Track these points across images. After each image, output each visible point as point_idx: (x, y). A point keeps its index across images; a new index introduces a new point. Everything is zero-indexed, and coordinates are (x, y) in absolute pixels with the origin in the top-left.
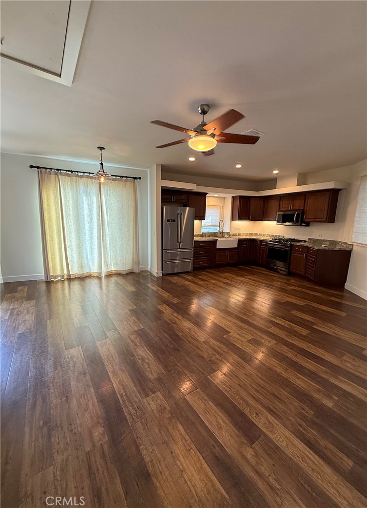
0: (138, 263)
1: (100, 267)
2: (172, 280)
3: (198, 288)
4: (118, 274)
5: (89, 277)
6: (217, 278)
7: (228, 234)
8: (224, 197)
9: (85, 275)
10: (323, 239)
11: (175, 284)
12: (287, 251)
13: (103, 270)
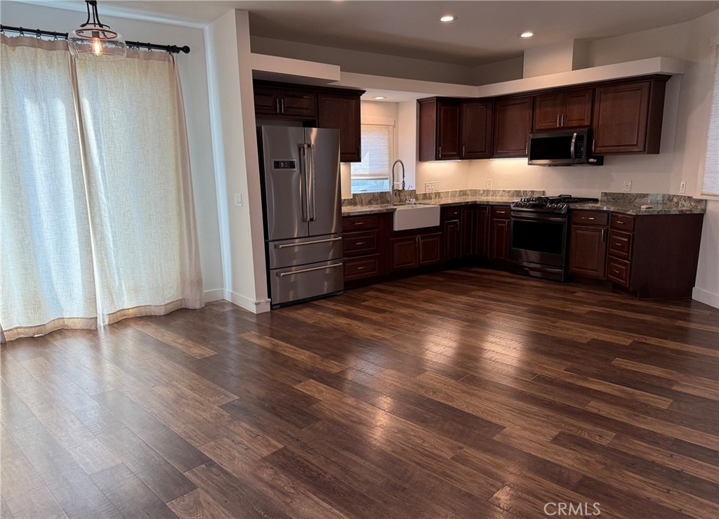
0: (198, 283)
1: (92, 300)
2: (301, 318)
3: (376, 330)
4: (145, 318)
5: (60, 332)
6: (408, 302)
7: (413, 193)
8: (397, 103)
9: (49, 329)
10: (634, 191)
11: (312, 326)
12: (560, 225)
13: (100, 312)
